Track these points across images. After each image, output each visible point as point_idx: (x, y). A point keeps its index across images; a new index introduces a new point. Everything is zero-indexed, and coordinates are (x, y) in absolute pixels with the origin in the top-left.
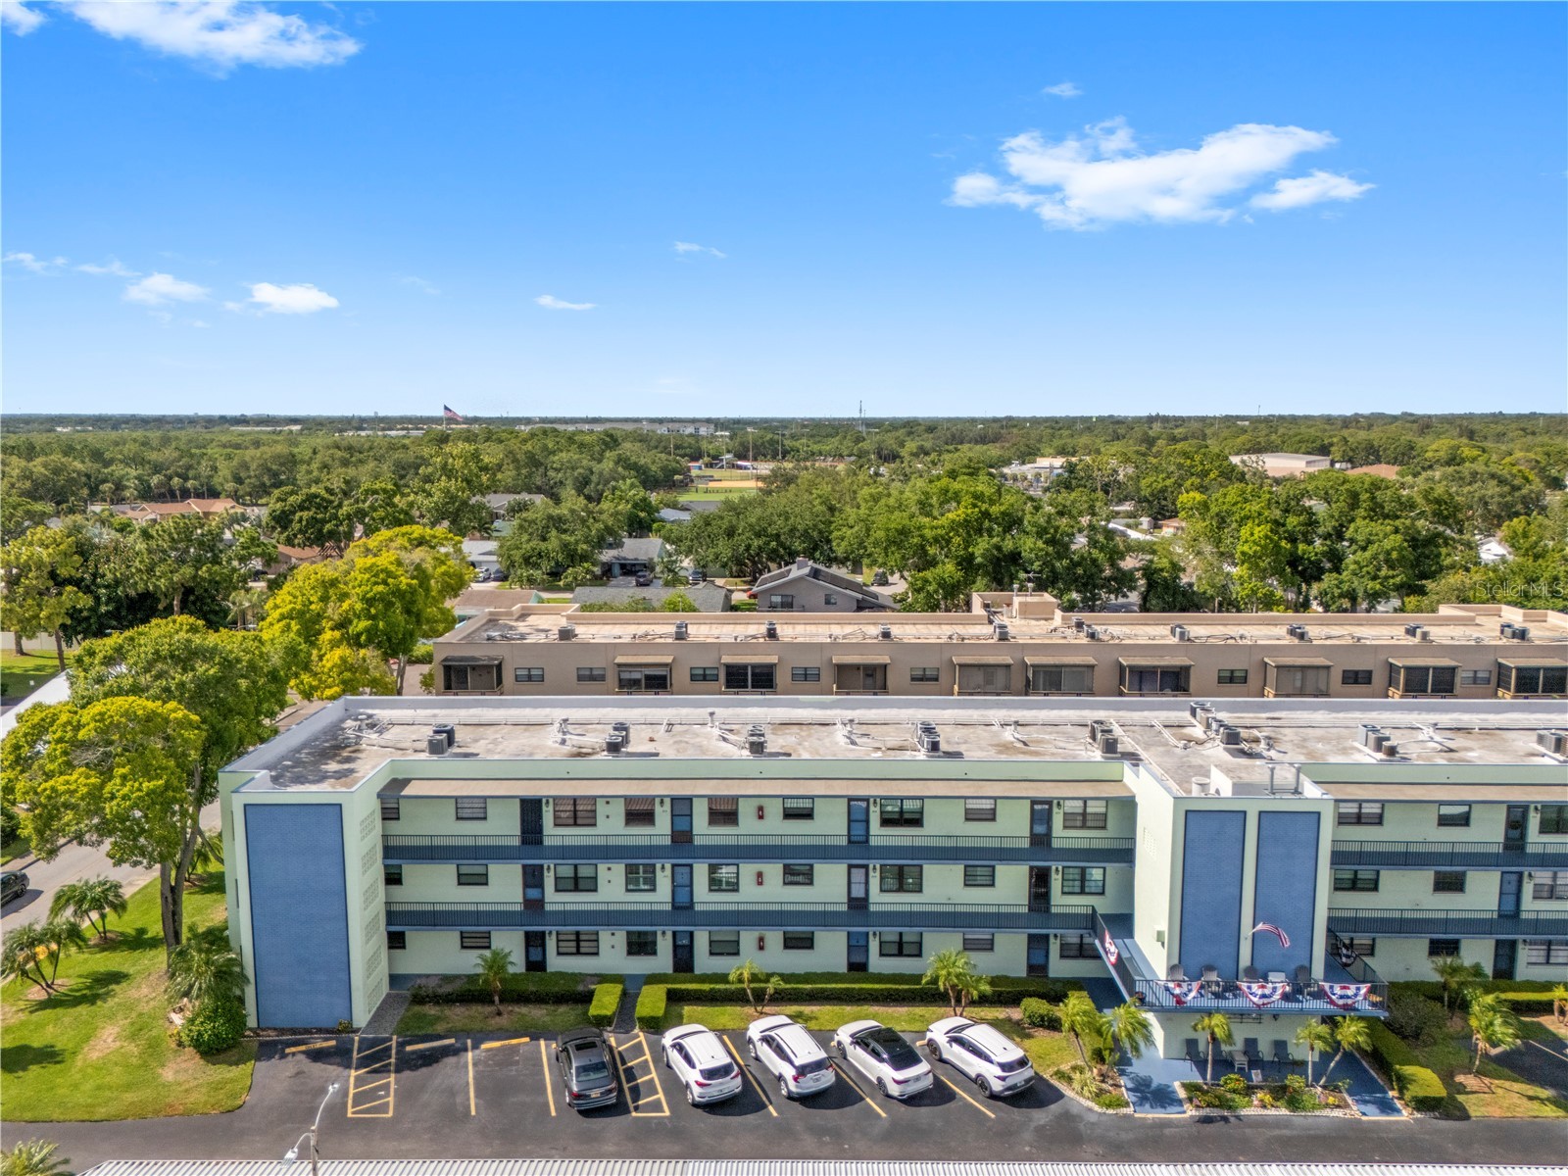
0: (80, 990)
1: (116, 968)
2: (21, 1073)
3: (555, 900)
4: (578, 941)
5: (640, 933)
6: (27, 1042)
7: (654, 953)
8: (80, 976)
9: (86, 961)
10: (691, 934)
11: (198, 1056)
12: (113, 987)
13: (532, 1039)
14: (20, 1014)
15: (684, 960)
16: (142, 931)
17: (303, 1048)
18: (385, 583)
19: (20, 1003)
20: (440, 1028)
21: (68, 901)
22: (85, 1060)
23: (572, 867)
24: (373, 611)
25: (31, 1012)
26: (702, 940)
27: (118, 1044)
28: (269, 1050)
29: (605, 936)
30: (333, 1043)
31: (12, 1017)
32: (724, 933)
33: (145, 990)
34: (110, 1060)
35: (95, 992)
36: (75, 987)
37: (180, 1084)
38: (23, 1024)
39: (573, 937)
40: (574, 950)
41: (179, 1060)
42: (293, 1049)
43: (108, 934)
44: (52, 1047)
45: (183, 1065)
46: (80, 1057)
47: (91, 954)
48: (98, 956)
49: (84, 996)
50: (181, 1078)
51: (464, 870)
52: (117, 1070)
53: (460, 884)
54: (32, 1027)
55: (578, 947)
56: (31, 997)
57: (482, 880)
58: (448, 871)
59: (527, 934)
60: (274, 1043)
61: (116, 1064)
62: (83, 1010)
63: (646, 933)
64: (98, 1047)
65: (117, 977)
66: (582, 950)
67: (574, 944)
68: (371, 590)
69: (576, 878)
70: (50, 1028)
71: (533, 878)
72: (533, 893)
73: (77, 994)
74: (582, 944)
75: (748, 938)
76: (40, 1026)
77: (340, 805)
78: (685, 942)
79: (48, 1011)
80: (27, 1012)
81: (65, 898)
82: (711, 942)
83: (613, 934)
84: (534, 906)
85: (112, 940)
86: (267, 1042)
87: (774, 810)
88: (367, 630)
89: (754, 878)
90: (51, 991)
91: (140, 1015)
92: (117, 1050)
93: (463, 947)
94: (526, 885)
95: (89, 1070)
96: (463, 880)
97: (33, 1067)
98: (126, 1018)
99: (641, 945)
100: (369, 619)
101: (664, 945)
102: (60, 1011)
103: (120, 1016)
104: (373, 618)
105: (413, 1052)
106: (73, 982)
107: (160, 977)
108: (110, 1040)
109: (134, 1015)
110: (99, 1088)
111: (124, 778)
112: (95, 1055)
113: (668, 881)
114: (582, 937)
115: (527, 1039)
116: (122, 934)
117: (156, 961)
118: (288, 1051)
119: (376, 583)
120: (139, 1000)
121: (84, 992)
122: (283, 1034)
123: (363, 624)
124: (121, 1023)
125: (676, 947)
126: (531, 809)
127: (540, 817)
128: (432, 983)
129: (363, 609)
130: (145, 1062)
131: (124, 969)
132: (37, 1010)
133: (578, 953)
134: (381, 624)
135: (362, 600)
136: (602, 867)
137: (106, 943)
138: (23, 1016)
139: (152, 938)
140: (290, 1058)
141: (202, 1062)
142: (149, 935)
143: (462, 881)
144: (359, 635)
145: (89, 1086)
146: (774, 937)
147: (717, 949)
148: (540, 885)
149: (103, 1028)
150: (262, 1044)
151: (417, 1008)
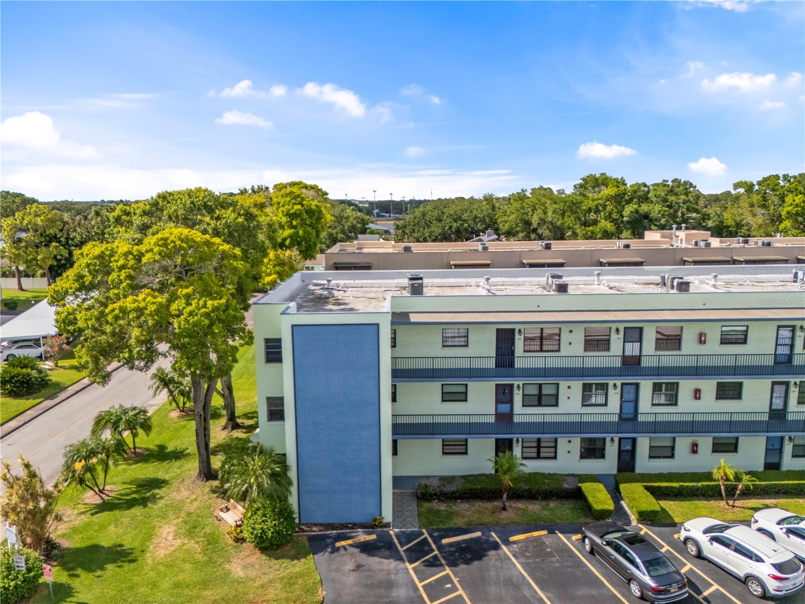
0: (128, 495)
1: (152, 476)
2: (99, 573)
3: (522, 413)
4: (539, 447)
5: (590, 439)
6: (95, 542)
7: (603, 456)
8: (124, 483)
9: (125, 471)
10: (634, 440)
11: (258, 552)
12: (156, 491)
13: (549, 533)
14: (82, 516)
15: (627, 462)
16: (162, 448)
17: (350, 542)
18: (301, 204)
19: (79, 506)
20: (459, 522)
21: (106, 423)
22: (154, 560)
23: (537, 387)
24: (294, 223)
25: (92, 514)
26: (643, 445)
27: (179, 542)
28: (318, 544)
29: (562, 443)
30: (374, 537)
31: (76, 519)
32: (663, 439)
33: (185, 493)
34: (178, 558)
35: (143, 495)
36: (123, 492)
37: (254, 580)
38: (88, 525)
39: (535, 444)
40: (535, 455)
41: (242, 555)
42: (343, 543)
43: (137, 450)
44: (120, 546)
45: (248, 560)
46: (148, 555)
47: (128, 464)
48: (134, 466)
49: (134, 499)
50: (252, 573)
51: (447, 389)
52: (188, 566)
53: (443, 401)
54: (96, 528)
55: (539, 452)
56: (87, 501)
57: (463, 397)
58: (434, 388)
59: (497, 440)
60: (323, 538)
61: (184, 561)
62: (137, 511)
63: (595, 439)
64: (161, 545)
65: (157, 483)
66: (542, 455)
67: (535, 450)
68: (293, 208)
69: (540, 396)
70: (112, 528)
71: (504, 394)
72: (504, 408)
73: (129, 498)
74: (542, 450)
75: (683, 443)
76: (103, 527)
77: (378, 325)
78: (628, 447)
79: (106, 514)
80: (88, 515)
81: (105, 421)
82: (651, 447)
83: (570, 442)
84: (505, 418)
85: (140, 454)
86: (314, 536)
87: (714, 336)
88: (290, 237)
89: (692, 394)
90: (103, 496)
91: (189, 514)
92: (180, 547)
93: (444, 453)
94: (498, 402)
95: (161, 568)
96: (447, 397)
97: (110, 567)
98: (178, 517)
99: (593, 450)
100: (291, 229)
101: (612, 450)
102: (117, 513)
103: (171, 515)
104: (294, 227)
105: (450, 545)
106: (119, 488)
107: (194, 482)
108: (170, 538)
109: (183, 515)
110: (177, 585)
111: (188, 297)
112: (162, 553)
113: (618, 397)
114: (542, 444)
115: (545, 532)
116: (147, 449)
117: (183, 469)
118: (338, 544)
119: (295, 204)
120: (183, 501)
121: (134, 496)
122: (327, 530)
123: (288, 232)
124: (175, 522)
125: (620, 452)
126: (505, 337)
127: (513, 344)
128: (436, 483)
129: (287, 222)
130: (211, 558)
131: (161, 475)
132: (96, 513)
133: (538, 457)
134: (301, 232)
135: (287, 215)
136: (563, 385)
137: (136, 457)
138: (85, 518)
139: (172, 452)
140: (342, 551)
141: (264, 557)
142: (169, 450)
143: (445, 398)
144: (284, 240)
145: (166, 584)
146: (706, 442)
147: (655, 453)
148: (511, 401)
149: (160, 527)
150: (311, 539)
151: (426, 505)
